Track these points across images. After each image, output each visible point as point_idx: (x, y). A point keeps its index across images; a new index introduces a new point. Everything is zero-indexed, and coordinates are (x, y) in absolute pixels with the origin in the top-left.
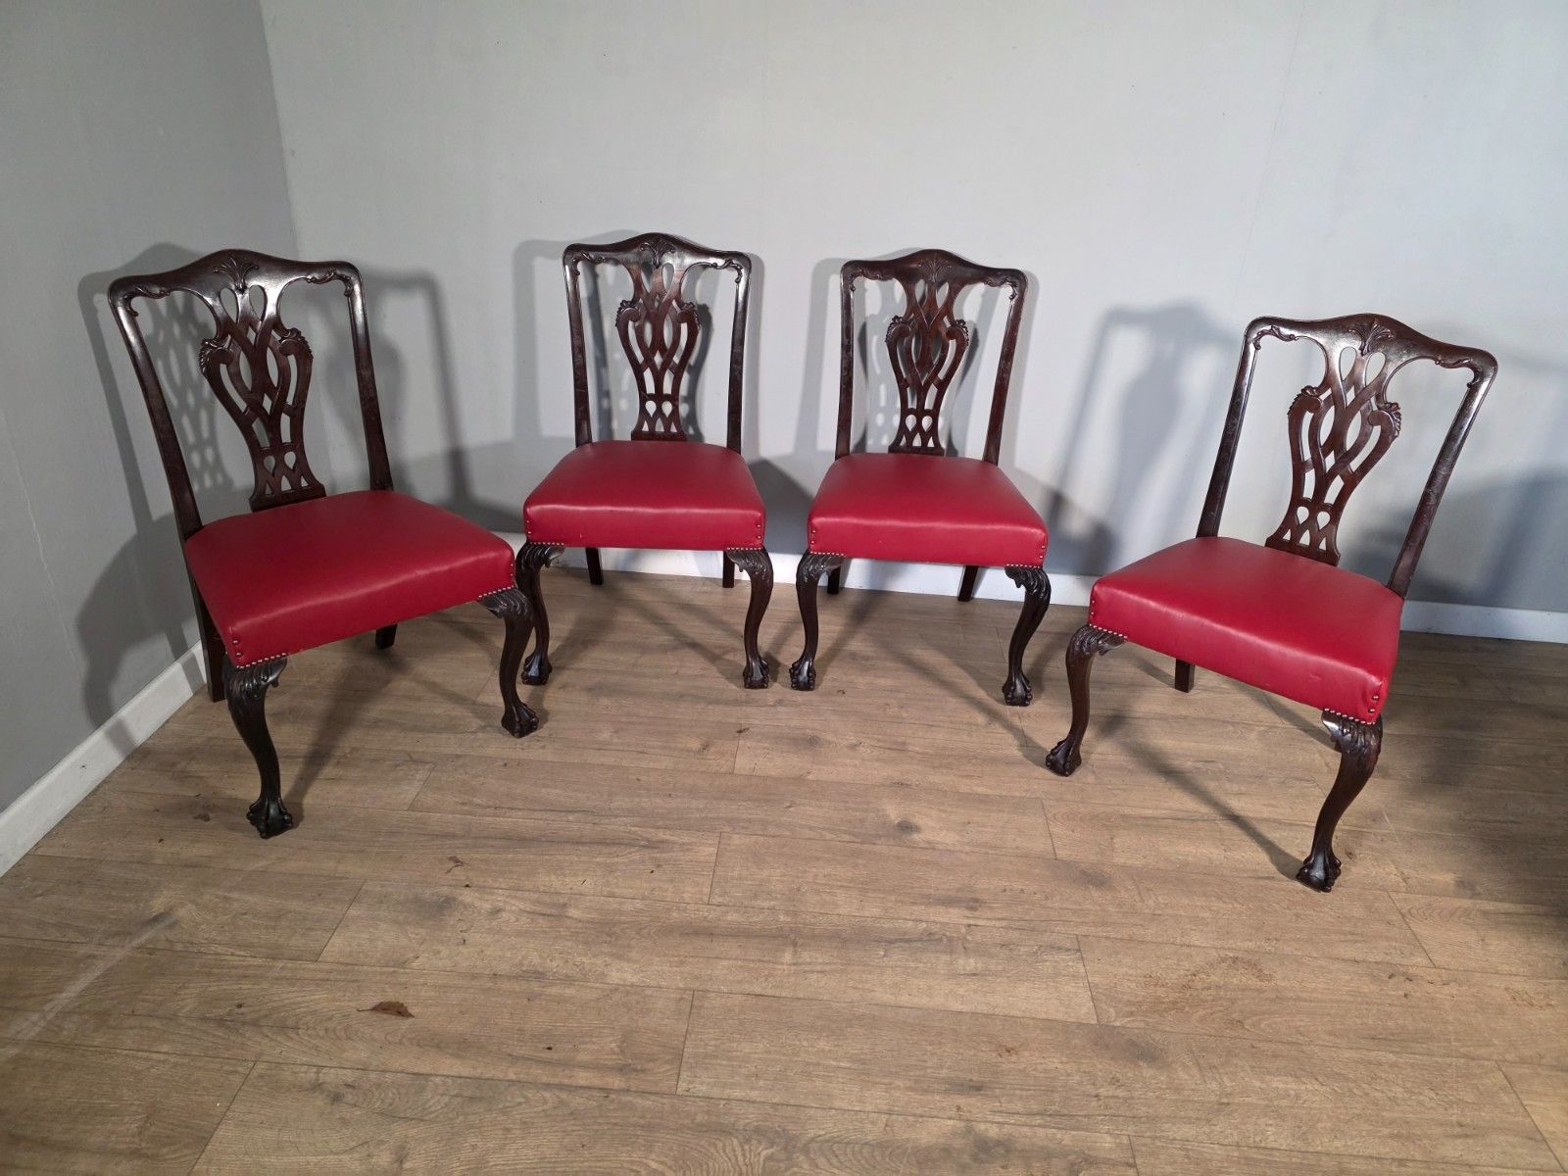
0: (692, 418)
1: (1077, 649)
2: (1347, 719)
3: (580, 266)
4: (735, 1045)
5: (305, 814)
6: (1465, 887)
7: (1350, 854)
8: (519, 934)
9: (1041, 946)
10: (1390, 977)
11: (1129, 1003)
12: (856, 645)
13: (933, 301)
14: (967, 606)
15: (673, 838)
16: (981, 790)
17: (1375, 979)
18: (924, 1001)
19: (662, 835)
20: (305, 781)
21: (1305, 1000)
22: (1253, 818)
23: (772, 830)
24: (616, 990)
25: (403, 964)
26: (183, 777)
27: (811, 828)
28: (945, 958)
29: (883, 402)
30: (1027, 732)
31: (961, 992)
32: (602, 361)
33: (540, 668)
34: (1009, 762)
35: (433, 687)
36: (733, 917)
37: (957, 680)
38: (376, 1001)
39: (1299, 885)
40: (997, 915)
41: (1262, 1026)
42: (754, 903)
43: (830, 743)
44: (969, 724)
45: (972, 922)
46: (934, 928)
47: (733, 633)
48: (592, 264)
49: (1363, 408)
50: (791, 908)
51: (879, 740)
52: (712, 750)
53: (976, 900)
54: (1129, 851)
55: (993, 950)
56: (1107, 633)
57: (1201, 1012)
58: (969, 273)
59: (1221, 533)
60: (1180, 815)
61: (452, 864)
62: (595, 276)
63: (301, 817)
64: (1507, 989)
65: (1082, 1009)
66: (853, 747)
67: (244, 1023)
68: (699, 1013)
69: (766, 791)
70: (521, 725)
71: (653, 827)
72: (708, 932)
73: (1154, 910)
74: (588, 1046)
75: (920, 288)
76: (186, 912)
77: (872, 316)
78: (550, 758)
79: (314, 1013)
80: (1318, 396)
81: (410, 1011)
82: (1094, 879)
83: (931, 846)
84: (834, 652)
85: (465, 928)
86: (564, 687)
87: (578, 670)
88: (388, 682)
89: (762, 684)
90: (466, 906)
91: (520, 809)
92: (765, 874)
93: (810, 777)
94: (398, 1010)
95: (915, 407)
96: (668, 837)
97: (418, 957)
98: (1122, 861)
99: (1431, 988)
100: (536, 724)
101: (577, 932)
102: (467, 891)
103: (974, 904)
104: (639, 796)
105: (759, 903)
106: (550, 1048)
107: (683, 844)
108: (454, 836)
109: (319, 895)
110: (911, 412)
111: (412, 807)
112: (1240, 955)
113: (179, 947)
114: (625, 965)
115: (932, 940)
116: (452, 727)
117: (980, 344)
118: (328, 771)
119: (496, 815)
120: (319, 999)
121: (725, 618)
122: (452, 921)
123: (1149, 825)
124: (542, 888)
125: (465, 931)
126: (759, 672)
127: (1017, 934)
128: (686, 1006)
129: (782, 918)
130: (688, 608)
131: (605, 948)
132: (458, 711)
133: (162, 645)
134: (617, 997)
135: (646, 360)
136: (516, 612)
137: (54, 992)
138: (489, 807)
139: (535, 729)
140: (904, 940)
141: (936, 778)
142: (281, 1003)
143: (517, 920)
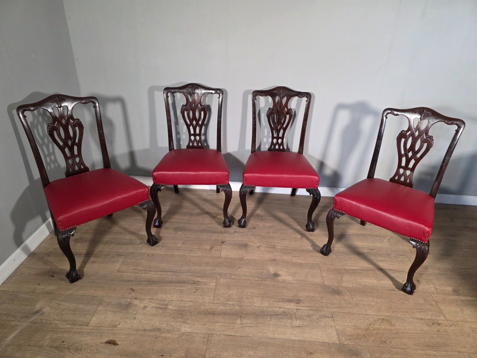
0: (206, 140)
1: (330, 216)
2: (418, 241)
3: (169, 94)
4: (222, 353)
5: (84, 274)
6: (455, 292)
7: (418, 281)
8: (152, 315)
9: (320, 316)
10: (433, 324)
11: (349, 335)
12: (259, 212)
13: (282, 102)
14: (294, 198)
15: (202, 280)
16: (299, 261)
17: (428, 325)
18: (283, 336)
19: (198, 279)
20: (84, 263)
21: (406, 333)
22: (387, 269)
23: (233, 277)
24: (184, 334)
25: (115, 326)
26: (46, 262)
27: (245, 276)
28: (289, 321)
29: (266, 134)
30: (314, 240)
31: (295, 332)
32: (177, 123)
33: (159, 223)
34: (309, 251)
35: (125, 229)
36: (221, 308)
37: (291, 223)
38: (106, 339)
39: (402, 293)
40: (306, 305)
41: (392, 343)
42: (228, 302)
43: (251, 246)
44: (295, 238)
45: (298, 308)
46: (285, 310)
47: (220, 209)
48: (173, 93)
49: (421, 137)
50: (239, 304)
51: (267, 245)
52: (214, 249)
53: (299, 300)
54: (348, 282)
55: (305, 318)
56: (339, 212)
57: (373, 338)
58: (293, 93)
59: (375, 177)
60: (364, 268)
61: (131, 291)
62: (174, 97)
63: (83, 275)
64: (470, 327)
65: (334, 339)
66: (259, 247)
67: (64, 348)
68: (210, 342)
69: (231, 263)
70: (153, 243)
71: (195, 277)
72: (212, 313)
73: (357, 302)
74: (174, 354)
75: (277, 99)
76: (46, 310)
77: (262, 107)
78: (162, 253)
79: (87, 344)
80: (406, 134)
81: (117, 343)
82: (336, 292)
83: (284, 282)
84: (252, 215)
85: (135, 313)
86: (166, 228)
87: (171, 222)
88: (111, 228)
89: (229, 226)
90: (136, 306)
91: (153, 271)
92: (231, 292)
93: (245, 258)
94: (112, 343)
95: (276, 136)
96: (199, 280)
97: (120, 324)
98: (345, 285)
99: (446, 328)
100: (157, 242)
101: (171, 314)
102: (136, 300)
103: (298, 302)
104: (190, 266)
105: (230, 302)
106: (162, 356)
107: (204, 282)
108: (132, 281)
109: (89, 302)
110: (275, 138)
111: (118, 271)
112: (384, 318)
113: (44, 321)
114: (187, 326)
115: (286, 315)
116: (131, 243)
117: (297, 115)
118: (92, 259)
119: (145, 273)
120: (88, 339)
121: (217, 203)
122: (131, 311)
123: (353, 272)
124: (160, 299)
125: (135, 314)
126: (228, 222)
127: (312, 312)
128: (206, 340)
129: (237, 307)
130: (205, 200)
131: (180, 320)
132: (133, 237)
133: (39, 219)
134: (184, 337)
135: (190, 123)
136: (150, 208)
137: (5, 338)
138: (143, 270)
139: (157, 243)
140: (276, 315)
141: (286, 258)
142: (76, 341)
143: (152, 310)
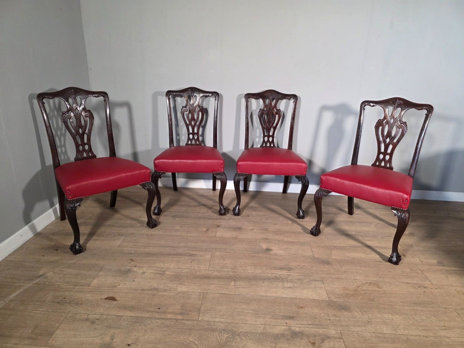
0: (203, 141)
1: (317, 195)
2: (399, 209)
3: (170, 97)
4: (216, 307)
5: (87, 249)
6: (440, 263)
7: (404, 255)
8: (151, 278)
9: (310, 280)
10: (419, 287)
11: (338, 295)
12: (253, 204)
13: (271, 104)
14: (285, 195)
15: (197, 253)
16: (290, 240)
17: (414, 288)
18: (275, 295)
19: (194, 252)
20: (87, 240)
21: (393, 294)
22: (374, 246)
23: (227, 251)
24: (180, 293)
25: (115, 287)
26: (51, 240)
27: (239, 250)
28: (281, 283)
29: (258, 135)
30: (304, 225)
31: (286, 292)
32: (177, 125)
33: (158, 210)
34: (299, 233)
35: (126, 216)
36: (216, 273)
37: (283, 213)
38: (106, 297)
39: (389, 263)
40: (296, 272)
41: (380, 300)
42: (222, 270)
43: (245, 229)
44: (287, 224)
45: (289, 274)
46: (277, 276)
47: (216, 202)
48: (174, 97)
49: (396, 124)
50: (234, 271)
51: (259, 228)
52: (210, 231)
53: (290, 268)
54: (336, 255)
55: (296, 281)
56: (326, 190)
57: (361, 297)
58: (281, 96)
60: (352, 246)
61: (130, 261)
62: (175, 101)
63: (86, 249)
64: (455, 290)
65: (324, 296)
66: (252, 230)
67: (66, 303)
68: (205, 299)
69: (225, 241)
70: (152, 224)
71: (191, 251)
72: (208, 277)
73: (345, 270)
74: (171, 308)
75: (267, 101)
76: (50, 274)
77: (254, 110)
78: (161, 233)
79: (87, 300)
80: (383, 122)
81: (116, 299)
82: (326, 262)
83: (276, 255)
84: (245, 207)
85: (134, 277)
86: (165, 216)
87: (169, 211)
88: (113, 215)
89: (224, 214)
90: (134, 272)
91: (152, 247)
92: (225, 262)
93: (239, 237)
94: (113, 299)
95: (267, 135)
96: (196, 253)
97: (119, 285)
98: (334, 258)
99: (432, 290)
100: (157, 224)
101: (168, 278)
102: (135, 268)
103: (290, 269)
104: (188, 243)
105: (224, 270)
106: (159, 308)
107: (200, 255)
108: (131, 254)
109: (90, 269)
111: (119, 246)
112: (372, 282)
113: (47, 283)
114: (183, 286)
115: (277, 279)
116: (132, 226)
117: (285, 117)
118: (94, 238)
119: (144, 248)
120: (89, 296)
121: (214, 198)
122: (130, 276)
123: (342, 248)
124: (158, 267)
125: (134, 278)
126: (223, 212)
127: (303, 277)
128: (201, 297)
129: (231, 273)
130: (202, 196)
131: (177, 282)
132: (134, 222)
134: (180, 294)
135: (189, 123)
136: (151, 189)
137: (8, 295)
138: (142, 246)
139: (157, 226)
140: (269, 279)
141: (277, 237)
142: (77, 297)
143: (150, 275)
